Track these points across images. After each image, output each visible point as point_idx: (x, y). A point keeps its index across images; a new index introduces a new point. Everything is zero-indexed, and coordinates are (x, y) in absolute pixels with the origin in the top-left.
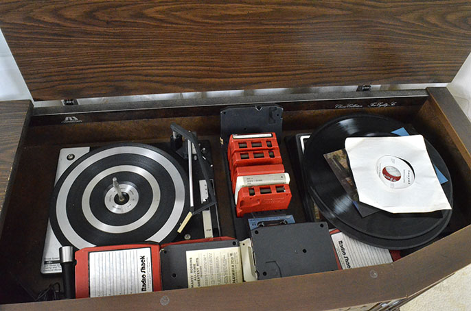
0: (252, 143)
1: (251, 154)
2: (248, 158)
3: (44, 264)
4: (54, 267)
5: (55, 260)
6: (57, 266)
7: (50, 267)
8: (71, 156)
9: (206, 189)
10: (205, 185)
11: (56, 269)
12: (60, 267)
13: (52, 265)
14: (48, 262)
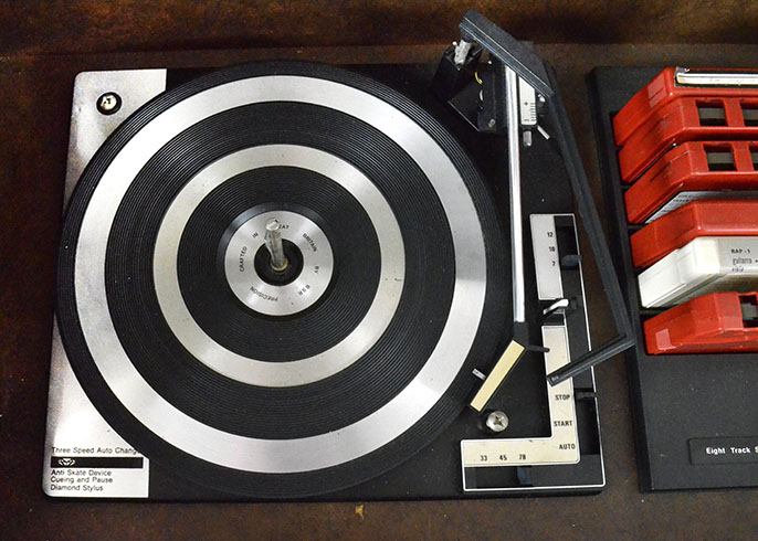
0: (745, 106)
1: (741, 150)
2: (732, 167)
3: (52, 466)
4: (81, 477)
5: (82, 455)
6: (91, 477)
7: (67, 476)
8: (109, 100)
9: (553, 249)
10: (550, 235)
11: (88, 484)
12: (99, 481)
13: (75, 470)
14: (61, 458)
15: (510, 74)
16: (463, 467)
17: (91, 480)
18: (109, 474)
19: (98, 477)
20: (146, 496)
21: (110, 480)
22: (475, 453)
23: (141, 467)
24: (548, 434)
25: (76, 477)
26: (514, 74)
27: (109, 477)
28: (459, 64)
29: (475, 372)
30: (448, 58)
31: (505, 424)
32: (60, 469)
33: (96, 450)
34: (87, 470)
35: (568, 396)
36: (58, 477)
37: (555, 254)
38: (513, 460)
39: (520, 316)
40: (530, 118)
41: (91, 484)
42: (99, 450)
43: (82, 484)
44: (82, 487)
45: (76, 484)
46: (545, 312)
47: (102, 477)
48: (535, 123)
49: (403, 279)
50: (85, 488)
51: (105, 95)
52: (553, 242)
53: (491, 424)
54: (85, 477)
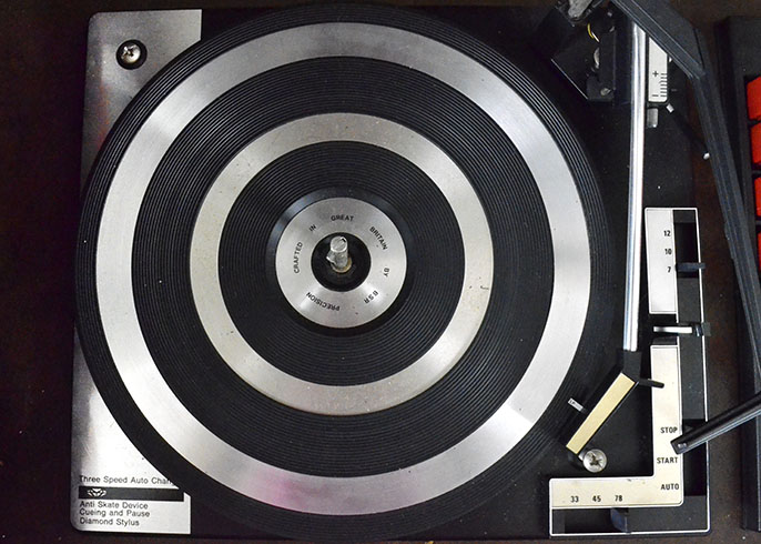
3: (80, 497)
4: (114, 509)
5: (113, 485)
6: (125, 511)
7: (98, 509)
8: (131, 50)
9: (669, 251)
10: (667, 233)
11: (122, 518)
12: (134, 514)
13: (107, 502)
14: (91, 488)
15: (639, 34)
16: (551, 508)
17: (125, 513)
18: (145, 506)
19: (133, 510)
20: (189, 532)
21: (147, 514)
22: (564, 493)
23: (182, 500)
24: (650, 473)
25: (108, 510)
26: (643, 34)
27: (146, 511)
28: (574, 19)
29: (572, 402)
30: (560, 9)
31: (603, 464)
32: (89, 501)
33: (129, 480)
34: (120, 502)
35: (676, 429)
36: (89, 509)
37: (673, 257)
38: (608, 502)
39: (631, 342)
40: (659, 93)
41: (125, 518)
42: (133, 480)
43: (115, 518)
44: (115, 521)
45: (108, 517)
46: (656, 329)
47: (138, 510)
48: (664, 99)
49: (490, 287)
50: (120, 522)
51: (126, 44)
52: (671, 242)
53: (587, 463)
54: (119, 510)
